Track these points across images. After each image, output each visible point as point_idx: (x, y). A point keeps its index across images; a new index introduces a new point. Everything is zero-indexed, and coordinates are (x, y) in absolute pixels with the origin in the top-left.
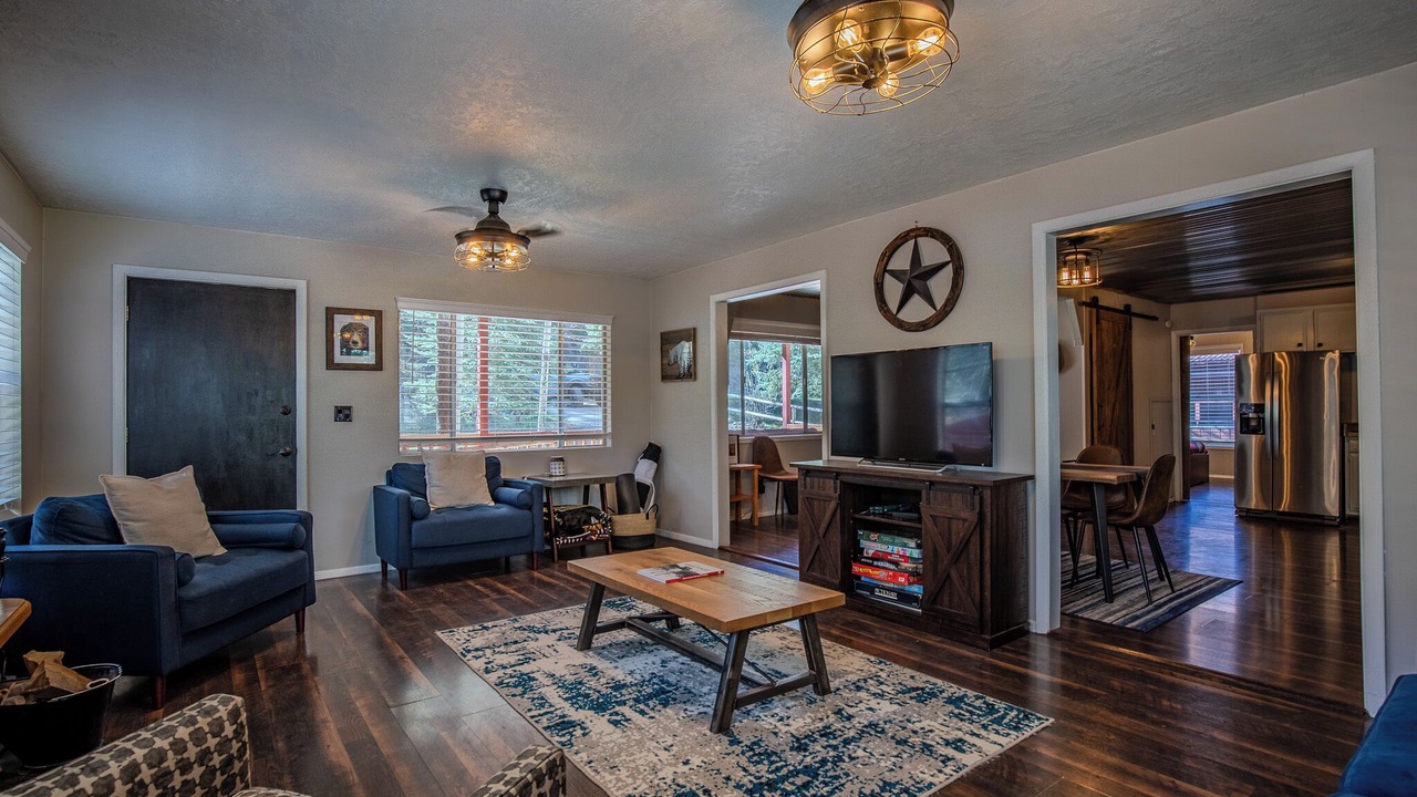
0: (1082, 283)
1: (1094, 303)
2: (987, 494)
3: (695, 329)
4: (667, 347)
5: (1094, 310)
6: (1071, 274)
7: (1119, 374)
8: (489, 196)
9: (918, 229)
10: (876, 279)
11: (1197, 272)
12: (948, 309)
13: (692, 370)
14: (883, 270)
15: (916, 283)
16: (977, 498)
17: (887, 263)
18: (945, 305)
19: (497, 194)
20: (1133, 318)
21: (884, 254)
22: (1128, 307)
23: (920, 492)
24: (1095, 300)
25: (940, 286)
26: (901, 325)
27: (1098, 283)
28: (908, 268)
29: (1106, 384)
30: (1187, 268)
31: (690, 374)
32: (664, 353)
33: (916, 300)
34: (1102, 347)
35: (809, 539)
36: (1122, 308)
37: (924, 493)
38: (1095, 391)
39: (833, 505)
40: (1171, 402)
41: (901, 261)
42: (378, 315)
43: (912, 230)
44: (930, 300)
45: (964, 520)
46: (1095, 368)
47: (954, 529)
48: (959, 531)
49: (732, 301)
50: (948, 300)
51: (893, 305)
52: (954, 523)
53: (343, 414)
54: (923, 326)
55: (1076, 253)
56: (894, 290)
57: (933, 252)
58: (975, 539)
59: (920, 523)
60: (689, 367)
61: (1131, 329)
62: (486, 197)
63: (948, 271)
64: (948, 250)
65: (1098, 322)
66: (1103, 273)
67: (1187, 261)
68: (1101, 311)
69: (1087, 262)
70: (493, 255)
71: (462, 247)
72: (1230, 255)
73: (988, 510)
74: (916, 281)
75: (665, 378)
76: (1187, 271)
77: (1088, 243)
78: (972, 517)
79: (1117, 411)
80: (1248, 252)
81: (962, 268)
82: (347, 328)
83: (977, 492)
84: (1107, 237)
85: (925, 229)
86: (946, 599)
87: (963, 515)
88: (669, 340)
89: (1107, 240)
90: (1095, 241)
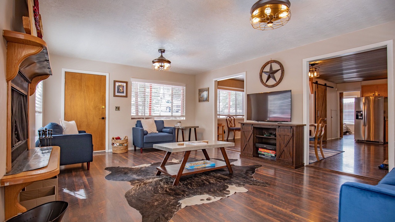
0: (314, 76)
1: (316, 83)
2: (295, 128)
3: (208, 88)
4: (200, 93)
5: (317, 85)
6: (311, 74)
7: (323, 102)
8: (161, 51)
9: (271, 61)
10: (260, 74)
11: (345, 74)
12: (280, 81)
13: (207, 99)
14: (262, 72)
15: (271, 75)
16: (292, 130)
17: (263, 70)
18: (279, 80)
19: (163, 51)
20: (327, 87)
21: (262, 68)
22: (326, 84)
23: (276, 129)
24: (317, 82)
25: (278, 75)
26: (267, 86)
27: (318, 76)
28: (269, 71)
29: (320, 105)
30: (343, 73)
31: (207, 100)
32: (200, 94)
33: (271, 79)
34: (318, 94)
35: (244, 142)
36: (324, 84)
37: (277, 129)
38: (316, 107)
39: (251, 132)
40: (337, 111)
41: (267, 69)
42: (127, 83)
43: (270, 61)
44: (275, 79)
45: (288, 135)
46: (316, 100)
47: (285, 138)
48: (287, 139)
49: (218, 80)
50: (280, 79)
51: (265, 81)
52: (285, 136)
53: (118, 108)
54: (273, 86)
55: (313, 68)
56: (265, 77)
57: (276, 67)
58: (291, 140)
59: (276, 137)
60: (207, 98)
61: (326, 90)
62: (160, 51)
63: (280, 72)
64: (280, 66)
65: (317, 88)
66: (319, 74)
67: (343, 71)
68: (318, 85)
69: (316, 71)
70: (161, 66)
71: (154, 64)
72: (354, 69)
73: (295, 133)
74: (271, 74)
75: (199, 101)
76: (342, 74)
77: (316, 65)
78: (291, 135)
79: (322, 113)
80: (360, 68)
81: (284, 71)
82: (119, 86)
83: (292, 128)
84: (321, 64)
85: (274, 61)
86: (283, 157)
87: (288, 134)
88: (201, 91)
89: (321, 65)
90: (318, 65)
